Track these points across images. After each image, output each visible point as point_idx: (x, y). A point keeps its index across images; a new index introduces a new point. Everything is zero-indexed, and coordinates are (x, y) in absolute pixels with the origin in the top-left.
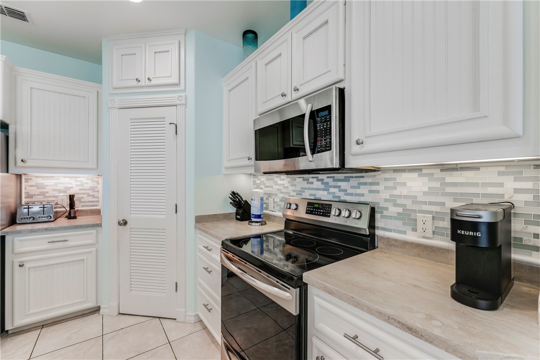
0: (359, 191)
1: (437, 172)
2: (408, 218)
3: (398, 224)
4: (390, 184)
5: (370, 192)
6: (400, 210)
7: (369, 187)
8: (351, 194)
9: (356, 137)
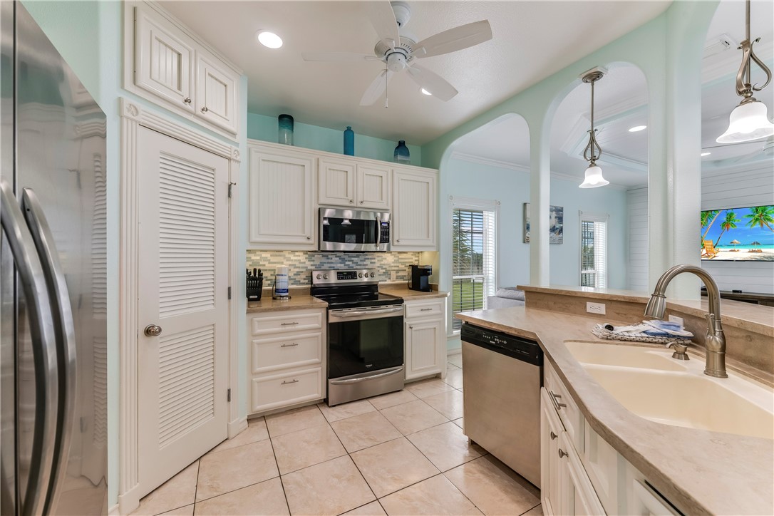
0: (365, 263)
1: (397, 255)
2: (387, 274)
3: (383, 277)
4: (380, 258)
5: (371, 263)
6: (384, 271)
7: (370, 261)
8: (361, 265)
9: (396, 238)
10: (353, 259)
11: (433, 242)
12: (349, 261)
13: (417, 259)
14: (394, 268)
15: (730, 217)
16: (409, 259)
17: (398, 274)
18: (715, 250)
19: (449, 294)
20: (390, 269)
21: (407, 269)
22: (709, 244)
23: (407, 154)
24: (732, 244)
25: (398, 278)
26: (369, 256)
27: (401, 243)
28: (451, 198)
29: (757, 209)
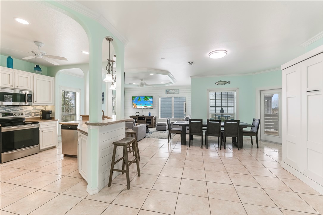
0: (18, 110)
1: (35, 107)
2: (30, 114)
4: (26, 108)
5: (21, 110)
8: (15, 111)
9: (35, 100)
10: (10, 108)
11: (52, 102)
12: (8, 109)
13: (45, 108)
14: (33, 112)
15: (139, 98)
16: (41, 108)
17: (35, 114)
18: (136, 106)
19: (59, 120)
20: (31, 112)
21: (40, 112)
22: (135, 104)
23: (40, 70)
24: (140, 105)
25: (35, 115)
26: (20, 107)
27: (37, 102)
28: (61, 87)
29: (145, 97)
